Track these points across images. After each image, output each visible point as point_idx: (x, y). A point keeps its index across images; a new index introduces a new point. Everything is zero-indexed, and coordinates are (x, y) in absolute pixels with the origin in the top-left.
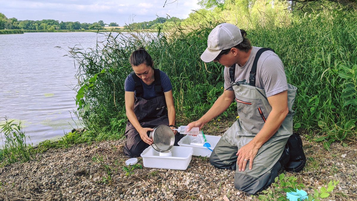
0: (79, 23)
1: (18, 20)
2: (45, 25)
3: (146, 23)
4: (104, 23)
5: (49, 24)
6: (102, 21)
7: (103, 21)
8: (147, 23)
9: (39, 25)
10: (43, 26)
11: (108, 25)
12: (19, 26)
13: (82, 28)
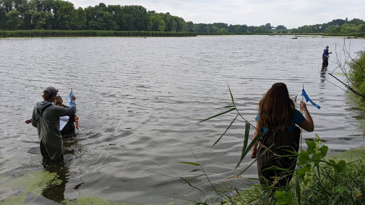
0: (247, 26)
1: (194, 23)
2: (216, 28)
3: (318, 26)
4: (271, 26)
5: (219, 27)
6: (269, 24)
7: (271, 24)
8: (320, 25)
9: (210, 28)
10: (213, 30)
11: (275, 27)
12: (193, 29)
13: (249, 31)
